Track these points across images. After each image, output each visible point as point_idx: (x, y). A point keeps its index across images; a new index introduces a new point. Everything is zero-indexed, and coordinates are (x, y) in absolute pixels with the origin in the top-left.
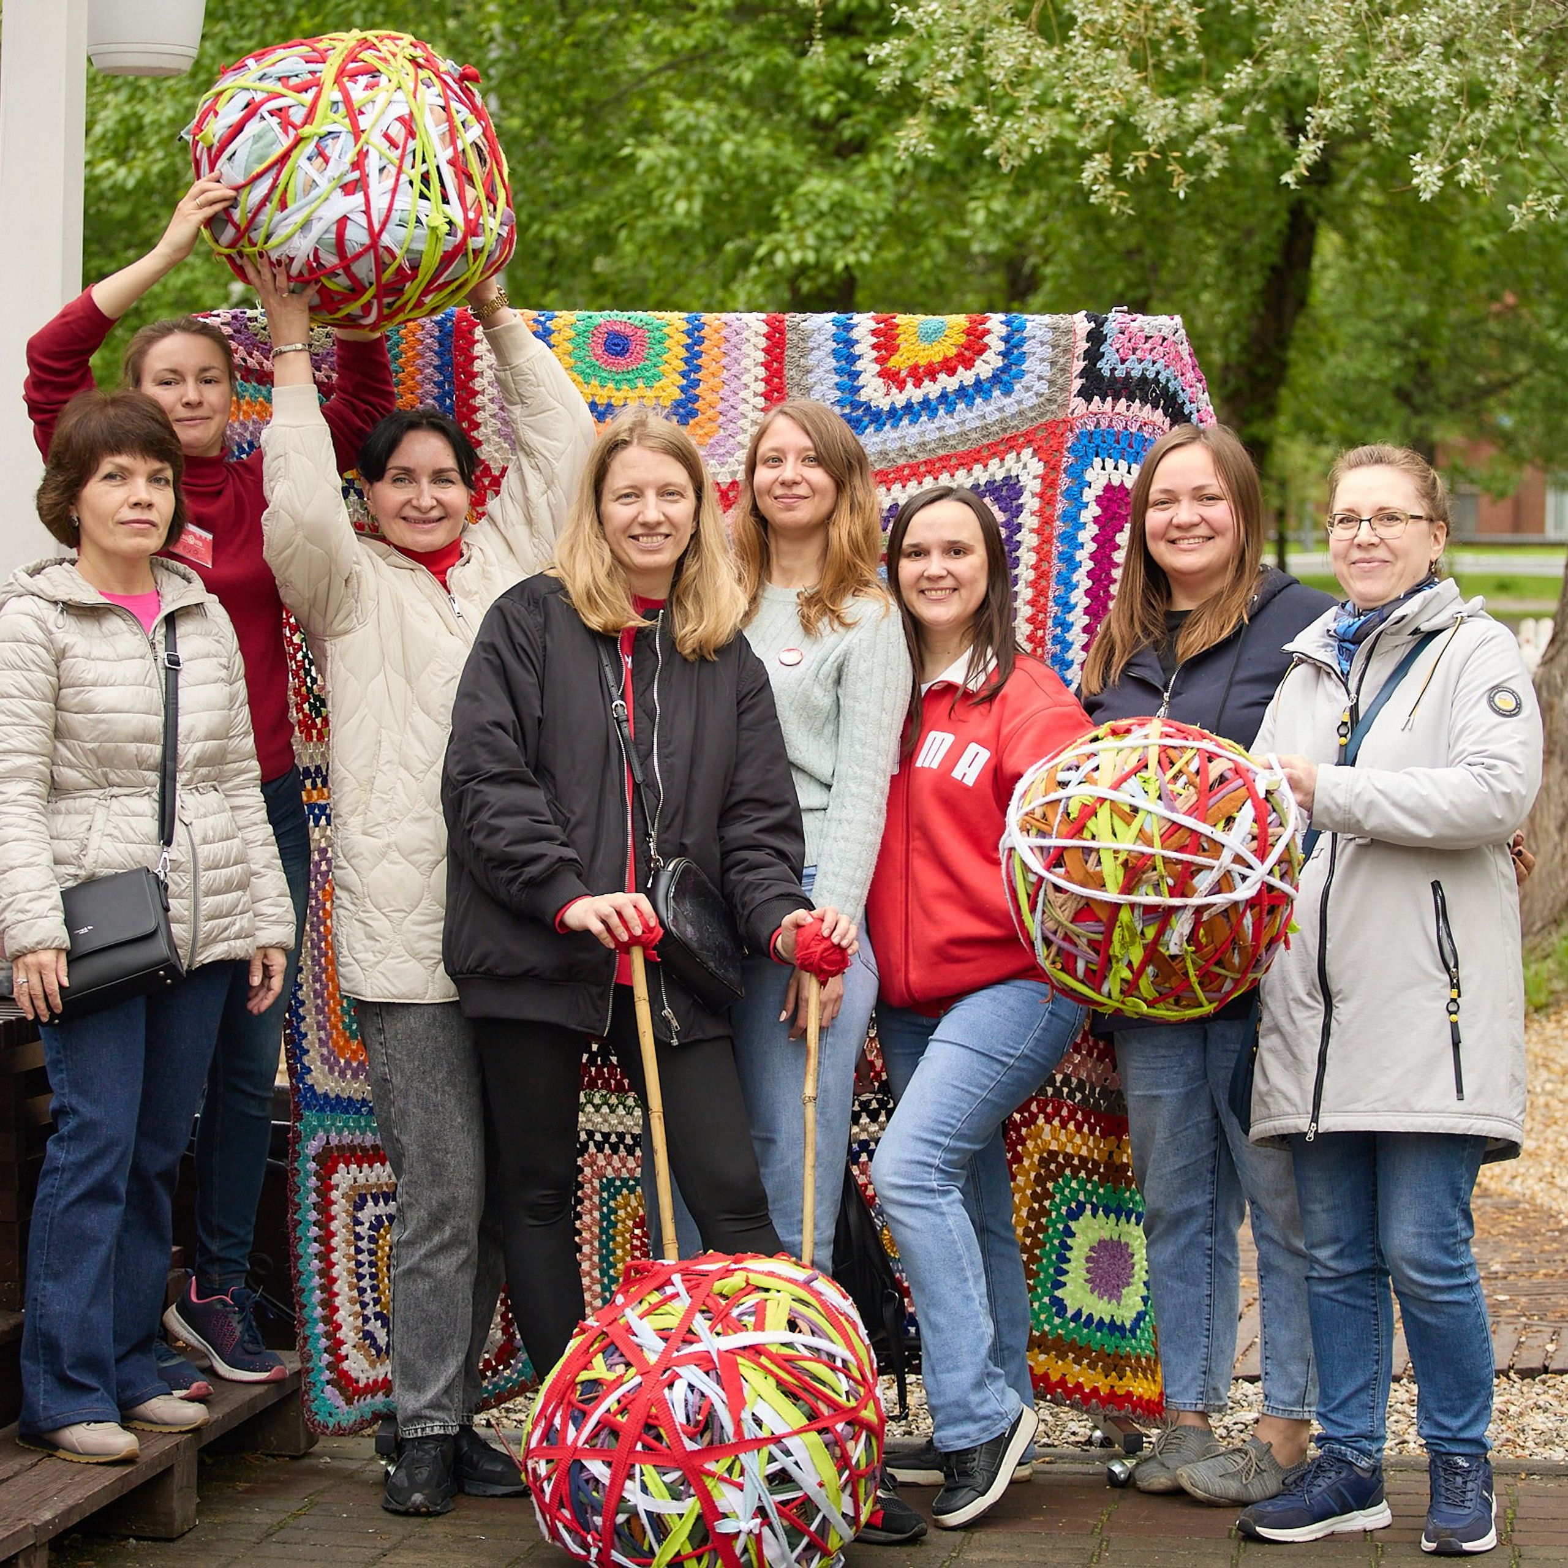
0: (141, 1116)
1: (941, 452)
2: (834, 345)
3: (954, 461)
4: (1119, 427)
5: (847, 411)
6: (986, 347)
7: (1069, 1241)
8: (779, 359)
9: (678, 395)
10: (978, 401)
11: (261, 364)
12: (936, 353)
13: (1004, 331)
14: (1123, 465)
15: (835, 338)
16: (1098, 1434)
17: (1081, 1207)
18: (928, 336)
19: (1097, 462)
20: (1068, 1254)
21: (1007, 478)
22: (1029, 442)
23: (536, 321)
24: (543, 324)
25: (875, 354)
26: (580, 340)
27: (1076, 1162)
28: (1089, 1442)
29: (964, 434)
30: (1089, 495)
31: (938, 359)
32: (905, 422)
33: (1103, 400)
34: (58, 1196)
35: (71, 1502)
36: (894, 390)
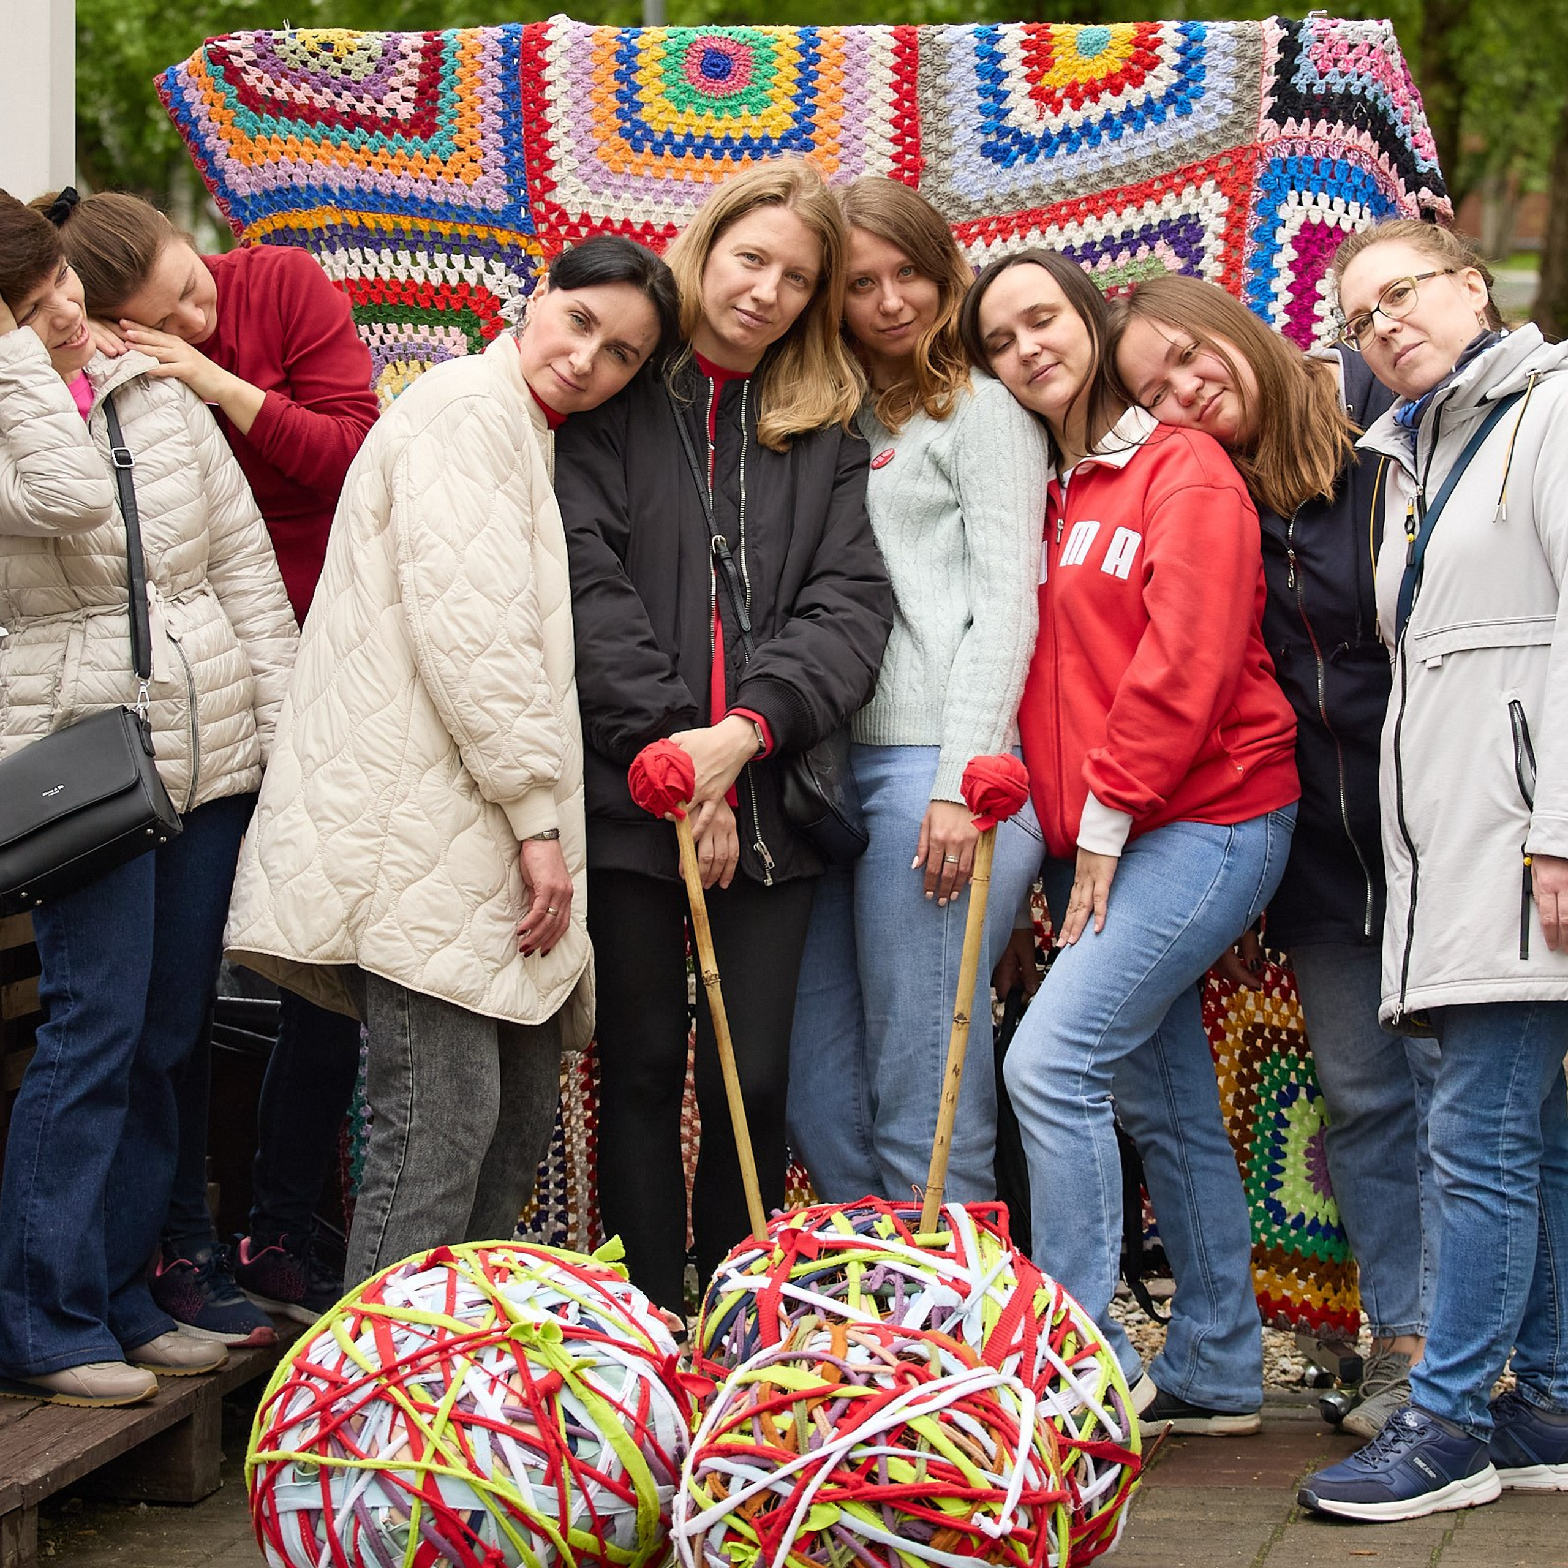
0: (150, 999)
1: (1106, 187)
2: (977, 60)
3: (1120, 198)
4: (1318, 154)
5: (992, 138)
6: (1157, 60)
7: (1283, 1132)
8: (910, 78)
9: (790, 124)
10: (1149, 124)
11: (290, 94)
12: (1098, 68)
13: (1179, 40)
14: (1323, 199)
15: (978, 52)
16: (1313, 1371)
17: (1294, 1091)
18: (1089, 49)
19: (1293, 195)
20: (1284, 1148)
21: (1185, 217)
22: (1211, 173)
23: (619, 38)
24: (627, 42)
25: (1025, 70)
26: (672, 60)
27: (1284, 1037)
28: (1302, 1381)
29: (1132, 164)
30: (1283, 236)
31: (1100, 75)
32: (1062, 150)
33: (1299, 122)
34: (53, 1097)
35: (66, 1458)
36: (1049, 114)
